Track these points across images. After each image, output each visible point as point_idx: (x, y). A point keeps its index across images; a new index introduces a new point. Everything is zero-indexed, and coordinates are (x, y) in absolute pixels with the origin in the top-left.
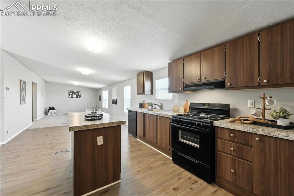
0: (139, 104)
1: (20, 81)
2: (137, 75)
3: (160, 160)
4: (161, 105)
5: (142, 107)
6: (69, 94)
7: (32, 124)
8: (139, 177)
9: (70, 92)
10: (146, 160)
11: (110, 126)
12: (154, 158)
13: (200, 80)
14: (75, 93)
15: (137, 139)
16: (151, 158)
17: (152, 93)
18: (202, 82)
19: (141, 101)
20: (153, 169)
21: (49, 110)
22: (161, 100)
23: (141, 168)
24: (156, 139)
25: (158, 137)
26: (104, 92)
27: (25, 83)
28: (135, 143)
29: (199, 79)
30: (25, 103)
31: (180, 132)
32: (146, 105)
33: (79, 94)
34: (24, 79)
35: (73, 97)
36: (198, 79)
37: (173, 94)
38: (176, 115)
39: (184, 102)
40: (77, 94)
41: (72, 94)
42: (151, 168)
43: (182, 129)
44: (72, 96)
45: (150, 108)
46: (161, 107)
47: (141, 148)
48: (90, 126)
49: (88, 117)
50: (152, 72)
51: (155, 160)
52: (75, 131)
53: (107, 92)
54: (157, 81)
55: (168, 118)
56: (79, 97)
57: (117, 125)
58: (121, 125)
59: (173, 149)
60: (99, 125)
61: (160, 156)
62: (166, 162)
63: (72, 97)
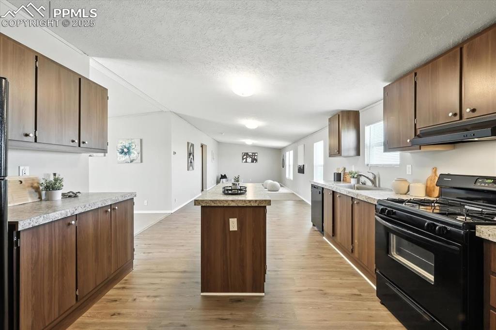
0: (334, 173)
1: (188, 143)
2: (330, 120)
3: (352, 286)
4: (375, 178)
5: (340, 181)
6: (243, 157)
7: (201, 194)
8: (295, 300)
9: (244, 155)
10: (322, 278)
11: (245, 205)
12: (341, 279)
13: (458, 118)
14: (250, 156)
15: (324, 238)
16: (333, 276)
17: (358, 153)
18: (464, 120)
19: (338, 169)
20: (328, 298)
21: (221, 178)
22: (377, 166)
23: (307, 288)
24: (352, 243)
25: (356, 241)
26: (287, 153)
27: (192, 145)
28: (317, 244)
29: (455, 115)
30: (193, 169)
31: (393, 239)
32: (348, 177)
33: (255, 157)
34: (191, 142)
35: (248, 161)
36: (450, 114)
37: (401, 155)
38: (387, 200)
39: (429, 173)
40: (252, 158)
41: (247, 157)
42: (325, 294)
43: (399, 235)
44: (246, 160)
45: (353, 181)
46: (373, 182)
47: (324, 255)
48: (219, 202)
49: (228, 190)
50: (359, 111)
51: (341, 284)
52: (204, 206)
53: (292, 152)
54: (367, 129)
55: (372, 205)
56: (255, 161)
57: (257, 205)
58: (266, 206)
59: (380, 272)
60: (230, 202)
61: (355, 278)
62: (362, 294)
63: (246, 162)
